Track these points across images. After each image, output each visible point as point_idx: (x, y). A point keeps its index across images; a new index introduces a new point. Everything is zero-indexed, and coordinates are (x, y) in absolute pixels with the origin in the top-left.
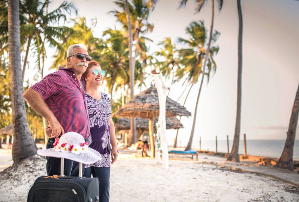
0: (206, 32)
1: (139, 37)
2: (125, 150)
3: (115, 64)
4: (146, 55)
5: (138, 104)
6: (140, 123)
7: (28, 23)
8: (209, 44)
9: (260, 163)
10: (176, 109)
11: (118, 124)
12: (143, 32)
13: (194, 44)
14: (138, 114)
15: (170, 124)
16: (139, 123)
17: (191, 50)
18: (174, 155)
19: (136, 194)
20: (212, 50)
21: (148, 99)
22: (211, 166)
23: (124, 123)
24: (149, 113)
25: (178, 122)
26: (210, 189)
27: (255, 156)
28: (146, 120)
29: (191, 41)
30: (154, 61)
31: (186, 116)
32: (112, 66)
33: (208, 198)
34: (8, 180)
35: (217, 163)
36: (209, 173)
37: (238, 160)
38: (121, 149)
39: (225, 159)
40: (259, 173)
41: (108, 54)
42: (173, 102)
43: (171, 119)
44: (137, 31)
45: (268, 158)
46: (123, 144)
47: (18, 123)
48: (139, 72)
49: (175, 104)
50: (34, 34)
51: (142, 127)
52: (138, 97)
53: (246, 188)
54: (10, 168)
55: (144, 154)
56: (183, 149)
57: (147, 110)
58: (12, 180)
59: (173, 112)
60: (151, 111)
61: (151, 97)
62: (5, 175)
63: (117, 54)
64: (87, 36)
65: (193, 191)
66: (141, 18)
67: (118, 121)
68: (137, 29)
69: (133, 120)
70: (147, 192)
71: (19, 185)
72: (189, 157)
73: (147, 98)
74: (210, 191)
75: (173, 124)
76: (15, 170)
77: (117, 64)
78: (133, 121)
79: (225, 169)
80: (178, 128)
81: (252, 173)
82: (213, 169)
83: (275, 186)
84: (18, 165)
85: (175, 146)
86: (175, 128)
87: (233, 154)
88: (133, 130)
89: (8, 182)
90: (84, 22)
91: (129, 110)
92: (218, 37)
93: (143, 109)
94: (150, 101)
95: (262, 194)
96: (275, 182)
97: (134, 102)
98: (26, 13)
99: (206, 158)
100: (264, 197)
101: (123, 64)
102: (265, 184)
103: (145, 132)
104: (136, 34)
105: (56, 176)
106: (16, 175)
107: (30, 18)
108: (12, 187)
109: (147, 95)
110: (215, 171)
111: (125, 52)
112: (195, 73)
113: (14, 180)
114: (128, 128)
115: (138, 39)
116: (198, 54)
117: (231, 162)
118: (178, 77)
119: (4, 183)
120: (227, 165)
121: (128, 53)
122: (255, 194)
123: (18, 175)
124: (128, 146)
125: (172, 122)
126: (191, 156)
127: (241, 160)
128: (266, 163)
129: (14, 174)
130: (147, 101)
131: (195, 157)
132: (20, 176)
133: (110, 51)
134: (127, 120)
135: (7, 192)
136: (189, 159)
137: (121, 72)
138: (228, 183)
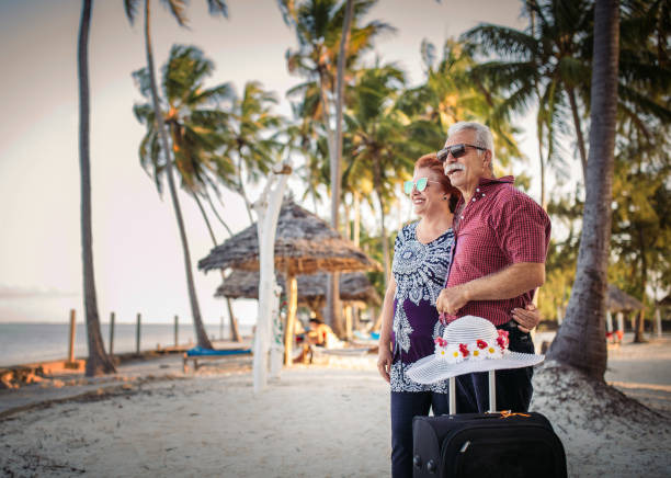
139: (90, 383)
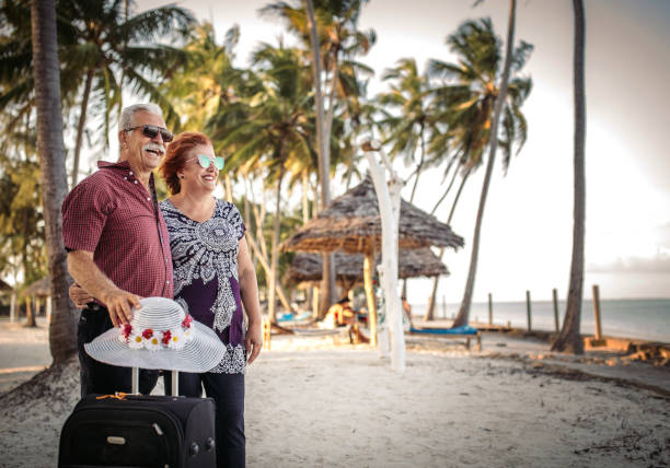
0: (497, 44)
1: (340, 63)
2: (310, 329)
3: (285, 128)
4: (358, 104)
5: (336, 222)
6: (346, 264)
7: (83, 42)
8: (506, 75)
9: (635, 356)
10: (425, 231)
11: (294, 268)
12: (347, 51)
13: (470, 75)
14: (338, 245)
15: (417, 267)
16: (342, 264)
17: (465, 88)
18: (425, 338)
19: (323, 431)
20: (515, 86)
21: (361, 208)
22: (509, 364)
23: (307, 265)
24: (364, 241)
25: (434, 261)
26: (497, 419)
27: (621, 340)
28: (357, 257)
29: (464, 68)
30: (378, 117)
31: (452, 246)
32: (276, 133)
33: (490, 441)
34: (40, 400)
35: (526, 357)
36: (500, 381)
37: (579, 349)
38: (302, 326)
39: (549, 347)
40: (625, 381)
41: (267, 105)
42: (420, 215)
43: (418, 254)
44: (334, 49)
45: (654, 343)
46: (308, 313)
47: (59, 271)
48: (342, 145)
49: (424, 218)
50: (97, 65)
51: (350, 273)
52: (336, 205)
53: (583, 417)
54: (45, 373)
55: (355, 337)
56: (449, 324)
57: (359, 235)
58: (50, 399)
59: (419, 237)
60: (368, 236)
61: (368, 204)
62: (36, 388)
63: (288, 105)
64: (217, 66)
65: (455, 426)
66: (342, 20)
67: (294, 259)
68: (333, 45)
69: (329, 258)
70: (349, 427)
71: (64, 410)
72: (462, 344)
73: (357, 206)
74: (497, 424)
75: (423, 266)
76: (57, 378)
77: (288, 128)
78: (328, 261)
79: (544, 370)
80: (437, 275)
81: (606, 380)
82: (513, 372)
83: (658, 412)
84: (62, 366)
85: (431, 318)
86: (429, 276)
87: (568, 335)
88: (329, 280)
89: (42, 403)
90: (210, 34)
91: (317, 236)
92: (529, 56)
93: (348, 232)
94: (364, 212)
95: (622, 433)
96: (659, 402)
97: (327, 217)
98: (79, 18)
99: (503, 345)
100: (625, 439)
101: (304, 128)
102: (635, 408)
103: (357, 285)
104: (332, 55)
105: (121, 394)
106: (58, 389)
107: (88, 29)
108: (51, 415)
109: (359, 198)
110: (516, 375)
111: (306, 99)
112: (474, 144)
113: (55, 400)
114: (318, 277)
115: (337, 66)
116: (482, 97)
117: (562, 355)
118: (433, 155)
119: (34, 406)
120: (549, 362)
121: (312, 101)
122: (604, 432)
123: (62, 389)
124: (318, 320)
125: (421, 262)
126: (465, 340)
127: (588, 348)
128: (648, 355)
129: (53, 386)
130: (356, 213)
131: (474, 342)
132: (66, 391)
133: (270, 99)
134: (313, 258)
135: (38, 425)
136: (461, 347)
137: (299, 145)
138: (543, 405)
139: (578, 361)
